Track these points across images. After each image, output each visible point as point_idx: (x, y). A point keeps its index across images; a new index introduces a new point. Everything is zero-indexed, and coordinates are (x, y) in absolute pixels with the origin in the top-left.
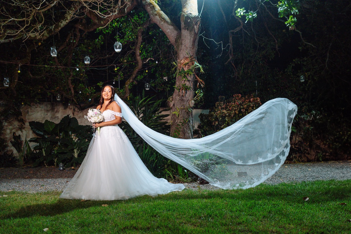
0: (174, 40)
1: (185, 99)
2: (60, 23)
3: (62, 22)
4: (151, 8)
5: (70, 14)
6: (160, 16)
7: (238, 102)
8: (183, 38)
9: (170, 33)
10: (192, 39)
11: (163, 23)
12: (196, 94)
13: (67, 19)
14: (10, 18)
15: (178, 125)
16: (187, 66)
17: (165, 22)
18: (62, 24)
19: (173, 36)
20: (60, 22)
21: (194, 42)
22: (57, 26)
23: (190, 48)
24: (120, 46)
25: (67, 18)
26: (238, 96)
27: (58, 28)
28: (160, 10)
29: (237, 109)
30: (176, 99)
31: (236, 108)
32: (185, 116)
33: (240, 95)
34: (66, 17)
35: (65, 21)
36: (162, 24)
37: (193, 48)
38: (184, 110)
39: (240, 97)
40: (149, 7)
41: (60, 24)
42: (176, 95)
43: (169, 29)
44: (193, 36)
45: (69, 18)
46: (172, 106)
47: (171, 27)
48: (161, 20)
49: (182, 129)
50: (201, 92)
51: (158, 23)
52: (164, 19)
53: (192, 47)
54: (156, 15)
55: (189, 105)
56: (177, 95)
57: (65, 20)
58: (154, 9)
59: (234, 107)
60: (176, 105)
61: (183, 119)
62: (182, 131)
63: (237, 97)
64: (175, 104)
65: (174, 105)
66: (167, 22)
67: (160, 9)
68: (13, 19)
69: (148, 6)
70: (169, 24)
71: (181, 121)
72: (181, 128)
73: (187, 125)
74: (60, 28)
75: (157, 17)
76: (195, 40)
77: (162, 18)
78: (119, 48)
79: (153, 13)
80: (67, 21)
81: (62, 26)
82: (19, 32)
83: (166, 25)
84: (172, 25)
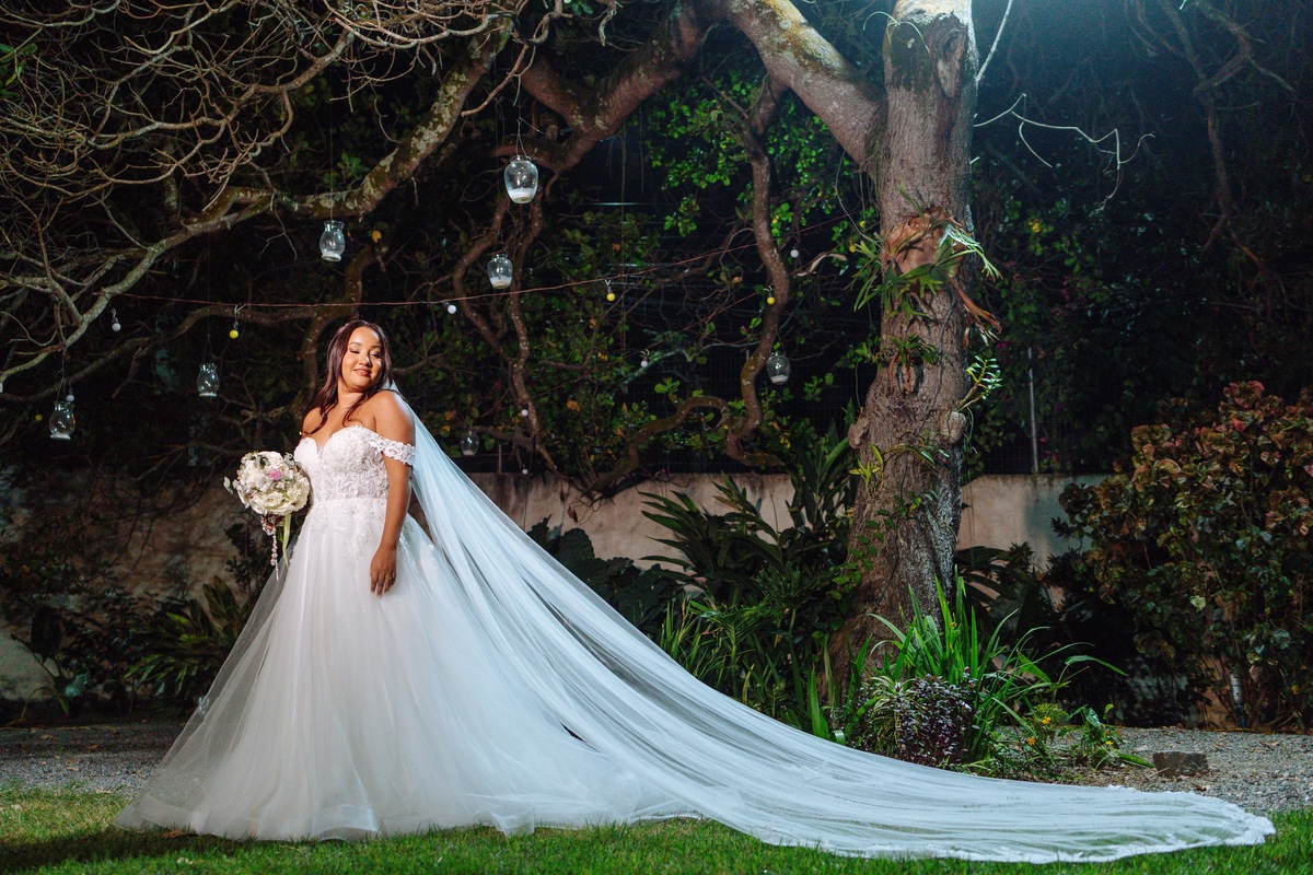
0: (863, 144)
1: (917, 405)
2: (414, 140)
3: (421, 134)
4: (763, 21)
5: (449, 98)
6: (799, 49)
7: (1240, 419)
8: (892, 126)
9: (841, 117)
10: (931, 126)
11: (808, 75)
12: (973, 383)
13: (441, 121)
14: (149, 123)
15: (871, 526)
16: (914, 255)
17: (817, 72)
18: (422, 142)
19: (854, 128)
20: (416, 136)
21: (944, 136)
22: (405, 154)
23: (926, 167)
24: (531, 177)
25: (439, 116)
26: (1246, 392)
27: (407, 160)
28: (802, 24)
29: (1237, 452)
30: (879, 410)
31: (1230, 445)
32: (909, 484)
33: (1258, 384)
34: (436, 112)
35: (435, 128)
36: (806, 82)
37: (941, 169)
38: (910, 458)
39: (1257, 393)
40: (756, 22)
41: (415, 145)
42: (879, 391)
43: (837, 98)
44: (934, 113)
45: (447, 116)
46: (857, 441)
47: (845, 89)
48: (802, 64)
49: (885, 543)
50: (993, 371)
51: (792, 83)
52: (812, 61)
53: (934, 164)
54: (783, 47)
55: (939, 430)
56: (882, 390)
57: (431, 124)
58: (777, 23)
59: (1220, 442)
60: (873, 437)
61: (899, 500)
62: (884, 551)
63: (1239, 397)
64: (872, 433)
65: (865, 437)
66: (828, 70)
67: (803, 20)
68: (158, 124)
69: (751, 16)
70: (833, 77)
71: (886, 507)
72: (881, 540)
73: (913, 522)
74: (414, 159)
75: (788, 56)
76: (949, 131)
77: (806, 56)
78: (527, 185)
79: (772, 42)
80: (441, 129)
81: (422, 152)
82: (172, 170)
83: (822, 82)
84: (849, 80)
